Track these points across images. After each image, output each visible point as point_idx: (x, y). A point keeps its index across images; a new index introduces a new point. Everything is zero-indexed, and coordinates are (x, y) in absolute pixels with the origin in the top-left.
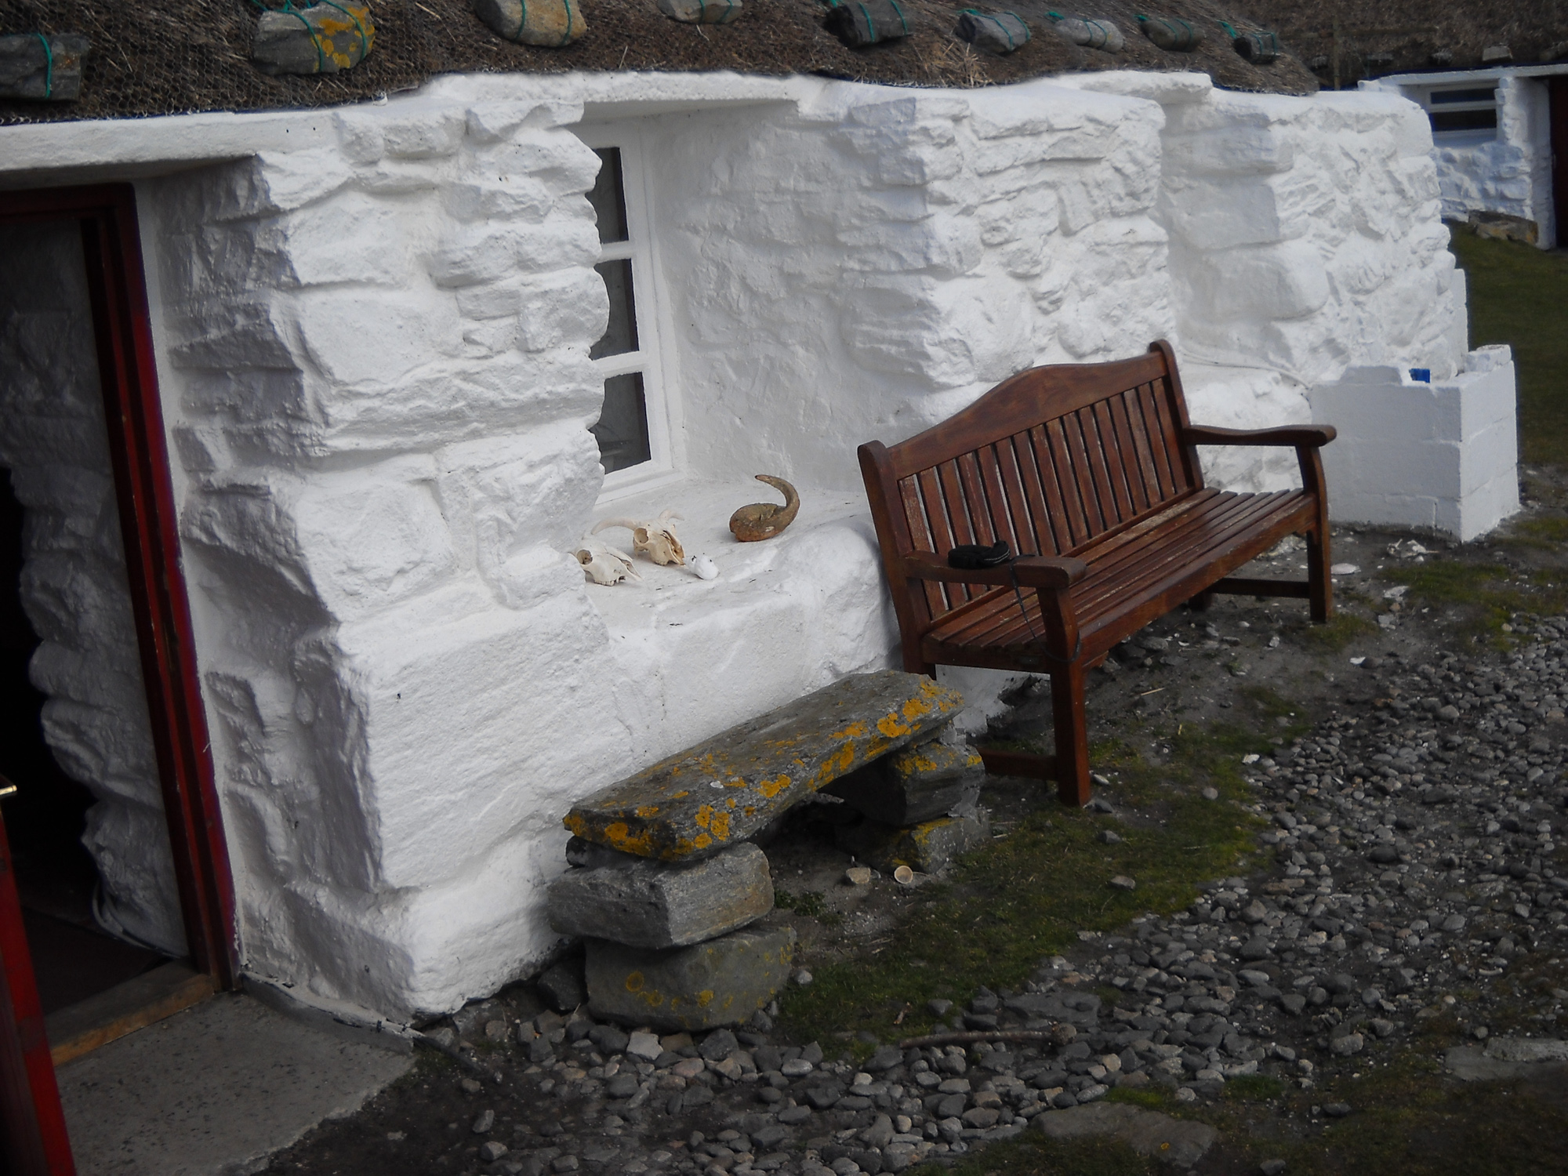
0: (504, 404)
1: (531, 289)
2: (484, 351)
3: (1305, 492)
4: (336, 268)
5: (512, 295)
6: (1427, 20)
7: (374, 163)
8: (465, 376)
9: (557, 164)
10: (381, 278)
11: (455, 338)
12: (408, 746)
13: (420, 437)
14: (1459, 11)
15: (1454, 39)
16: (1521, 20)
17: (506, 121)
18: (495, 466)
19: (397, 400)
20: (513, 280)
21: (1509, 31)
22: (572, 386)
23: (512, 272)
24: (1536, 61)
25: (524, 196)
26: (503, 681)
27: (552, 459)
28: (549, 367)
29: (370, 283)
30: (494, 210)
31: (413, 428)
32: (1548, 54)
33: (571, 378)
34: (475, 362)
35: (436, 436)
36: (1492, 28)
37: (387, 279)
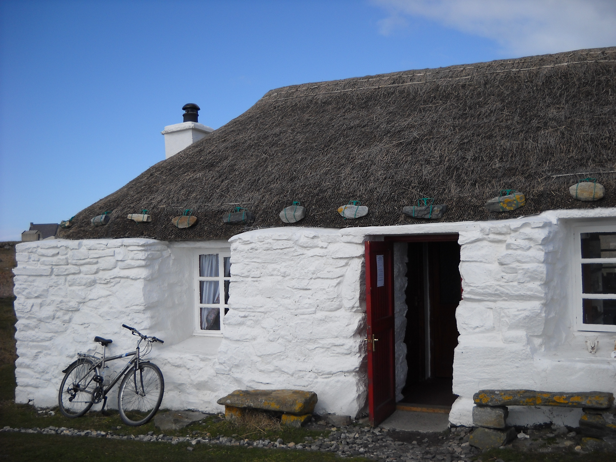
0: (511, 294)
1: (520, 267)
2: (506, 281)
4: (472, 258)
5: (514, 268)
7: (488, 235)
8: (501, 286)
9: (530, 237)
10: (484, 260)
11: (499, 277)
12: (464, 364)
13: (489, 298)
17: (516, 226)
18: (509, 308)
19: (480, 288)
20: (514, 265)
22: (532, 293)
23: (515, 263)
25: (519, 245)
26: (494, 358)
27: (525, 310)
28: (525, 287)
29: (481, 262)
30: (511, 248)
31: (486, 296)
33: (532, 291)
34: (504, 283)
35: (494, 298)
37: (487, 261)
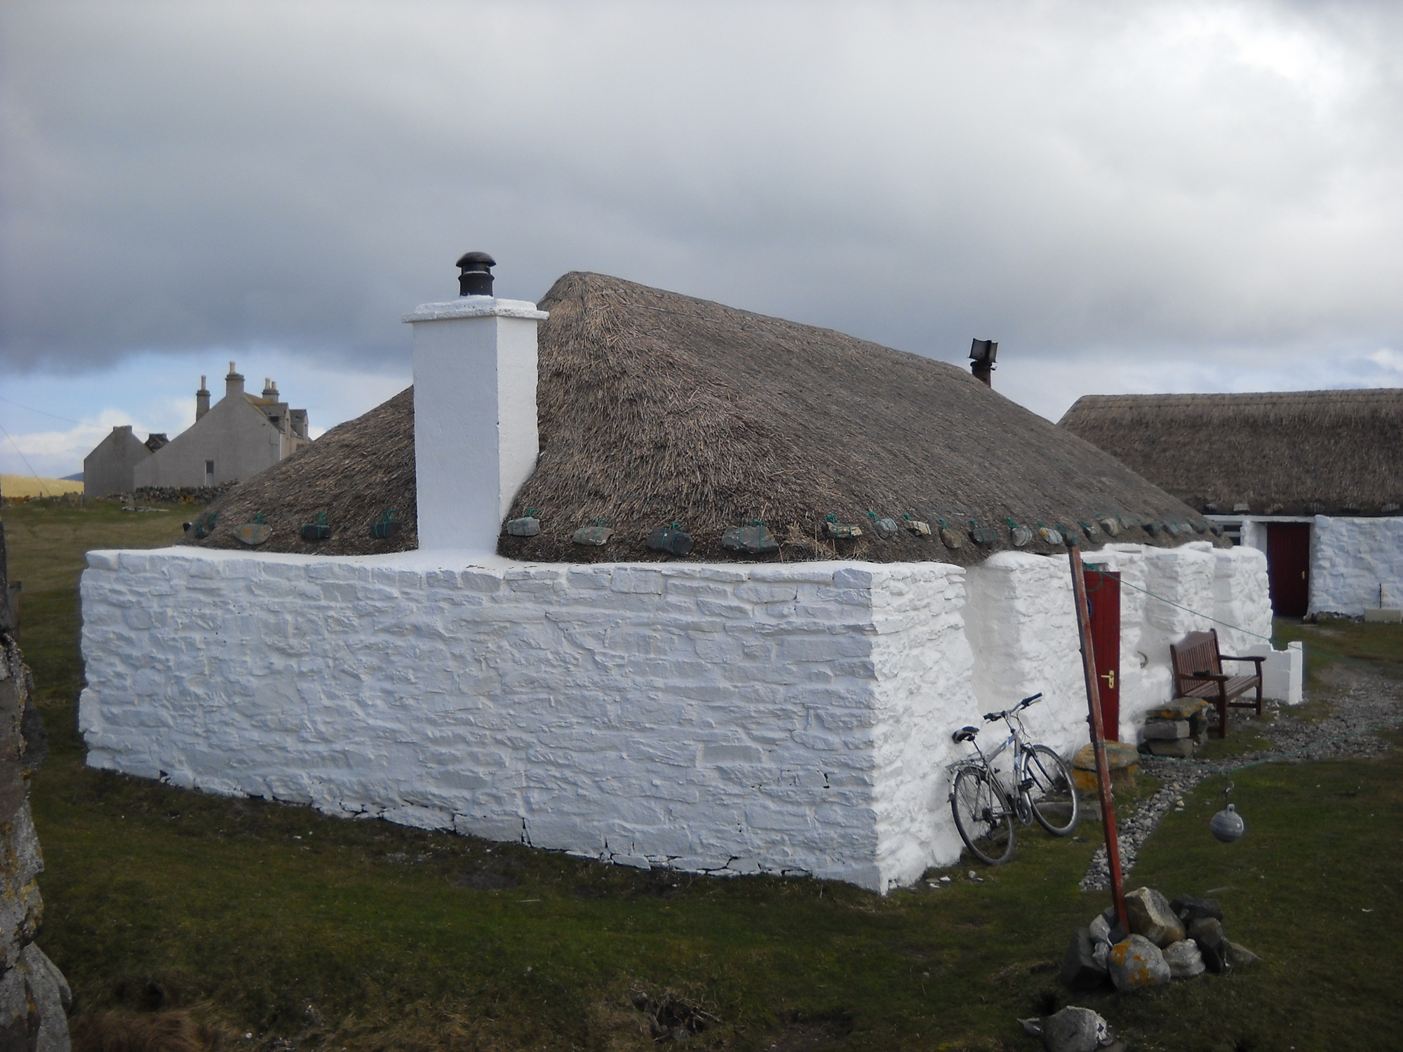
3: (1257, 676)
6: (1203, 485)
14: (1221, 481)
15: (1218, 496)
16: (1254, 490)
21: (1248, 496)
24: (1262, 513)
32: (1269, 510)
36: (1239, 493)
